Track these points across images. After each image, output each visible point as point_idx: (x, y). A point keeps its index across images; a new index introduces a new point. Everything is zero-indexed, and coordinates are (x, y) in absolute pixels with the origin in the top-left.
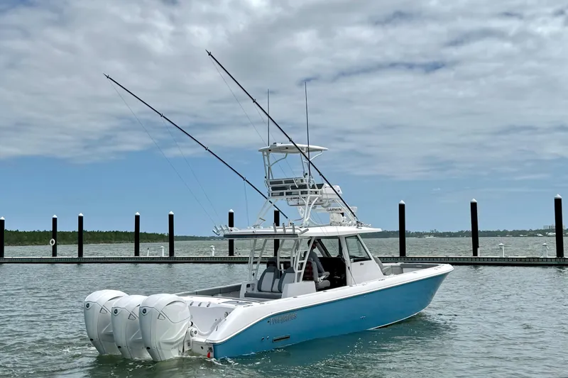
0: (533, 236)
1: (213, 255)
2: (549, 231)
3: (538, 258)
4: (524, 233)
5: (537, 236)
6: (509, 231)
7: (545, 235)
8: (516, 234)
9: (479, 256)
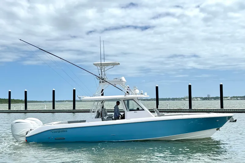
0: (180, 100)
2: (186, 98)
3: (182, 109)
4: (176, 99)
5: (181, 100)
6: (171, 98)
7: (184, 100)
8: (173, 99)
9: (159, 109)
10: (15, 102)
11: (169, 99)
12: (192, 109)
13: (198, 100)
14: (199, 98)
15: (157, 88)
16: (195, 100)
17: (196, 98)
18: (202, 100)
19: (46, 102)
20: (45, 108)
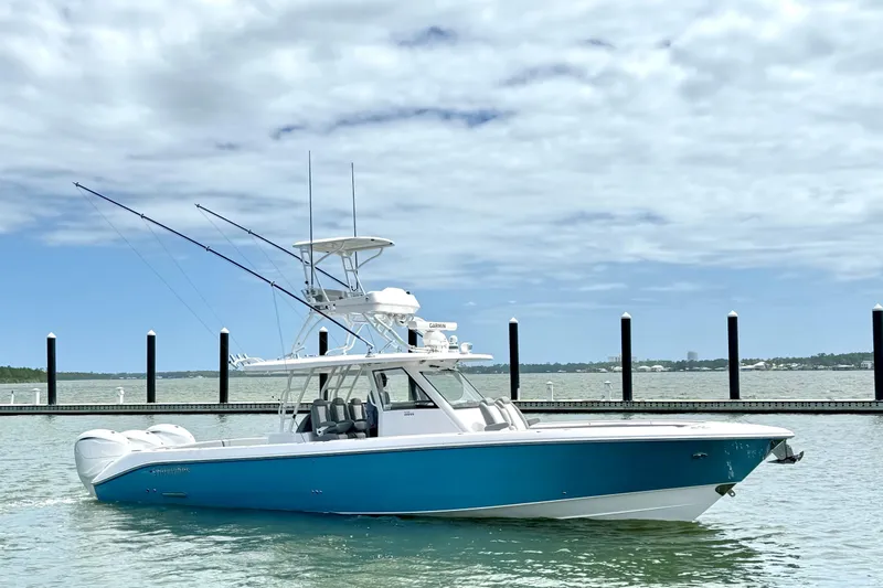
0: (595, 371)
1: (121, 403)
2: (615, 364)
3: (598, 402)
4: (582, 367)
5: (599, 371)
6: (563, 364)
7: (610, 370)
8: (571, 368)
9: (519, 400)
10: (17, 377)
11: (555, 368)
12: (634, 399)
13: (654, 371)
14: (660, 363)
15: (513, 328)
16: (644, 371)
17: (650, 363)
18: (670, 371)
19: (124, 376)
20: (122, 397)
